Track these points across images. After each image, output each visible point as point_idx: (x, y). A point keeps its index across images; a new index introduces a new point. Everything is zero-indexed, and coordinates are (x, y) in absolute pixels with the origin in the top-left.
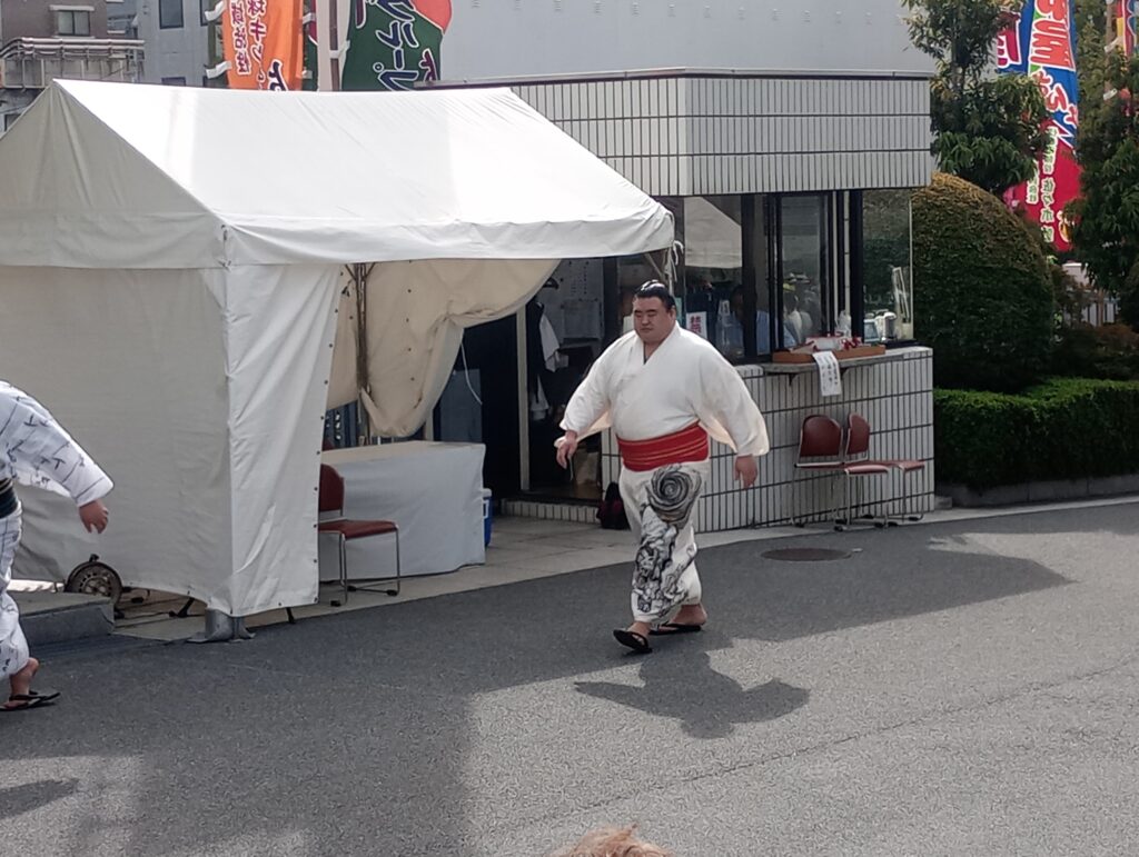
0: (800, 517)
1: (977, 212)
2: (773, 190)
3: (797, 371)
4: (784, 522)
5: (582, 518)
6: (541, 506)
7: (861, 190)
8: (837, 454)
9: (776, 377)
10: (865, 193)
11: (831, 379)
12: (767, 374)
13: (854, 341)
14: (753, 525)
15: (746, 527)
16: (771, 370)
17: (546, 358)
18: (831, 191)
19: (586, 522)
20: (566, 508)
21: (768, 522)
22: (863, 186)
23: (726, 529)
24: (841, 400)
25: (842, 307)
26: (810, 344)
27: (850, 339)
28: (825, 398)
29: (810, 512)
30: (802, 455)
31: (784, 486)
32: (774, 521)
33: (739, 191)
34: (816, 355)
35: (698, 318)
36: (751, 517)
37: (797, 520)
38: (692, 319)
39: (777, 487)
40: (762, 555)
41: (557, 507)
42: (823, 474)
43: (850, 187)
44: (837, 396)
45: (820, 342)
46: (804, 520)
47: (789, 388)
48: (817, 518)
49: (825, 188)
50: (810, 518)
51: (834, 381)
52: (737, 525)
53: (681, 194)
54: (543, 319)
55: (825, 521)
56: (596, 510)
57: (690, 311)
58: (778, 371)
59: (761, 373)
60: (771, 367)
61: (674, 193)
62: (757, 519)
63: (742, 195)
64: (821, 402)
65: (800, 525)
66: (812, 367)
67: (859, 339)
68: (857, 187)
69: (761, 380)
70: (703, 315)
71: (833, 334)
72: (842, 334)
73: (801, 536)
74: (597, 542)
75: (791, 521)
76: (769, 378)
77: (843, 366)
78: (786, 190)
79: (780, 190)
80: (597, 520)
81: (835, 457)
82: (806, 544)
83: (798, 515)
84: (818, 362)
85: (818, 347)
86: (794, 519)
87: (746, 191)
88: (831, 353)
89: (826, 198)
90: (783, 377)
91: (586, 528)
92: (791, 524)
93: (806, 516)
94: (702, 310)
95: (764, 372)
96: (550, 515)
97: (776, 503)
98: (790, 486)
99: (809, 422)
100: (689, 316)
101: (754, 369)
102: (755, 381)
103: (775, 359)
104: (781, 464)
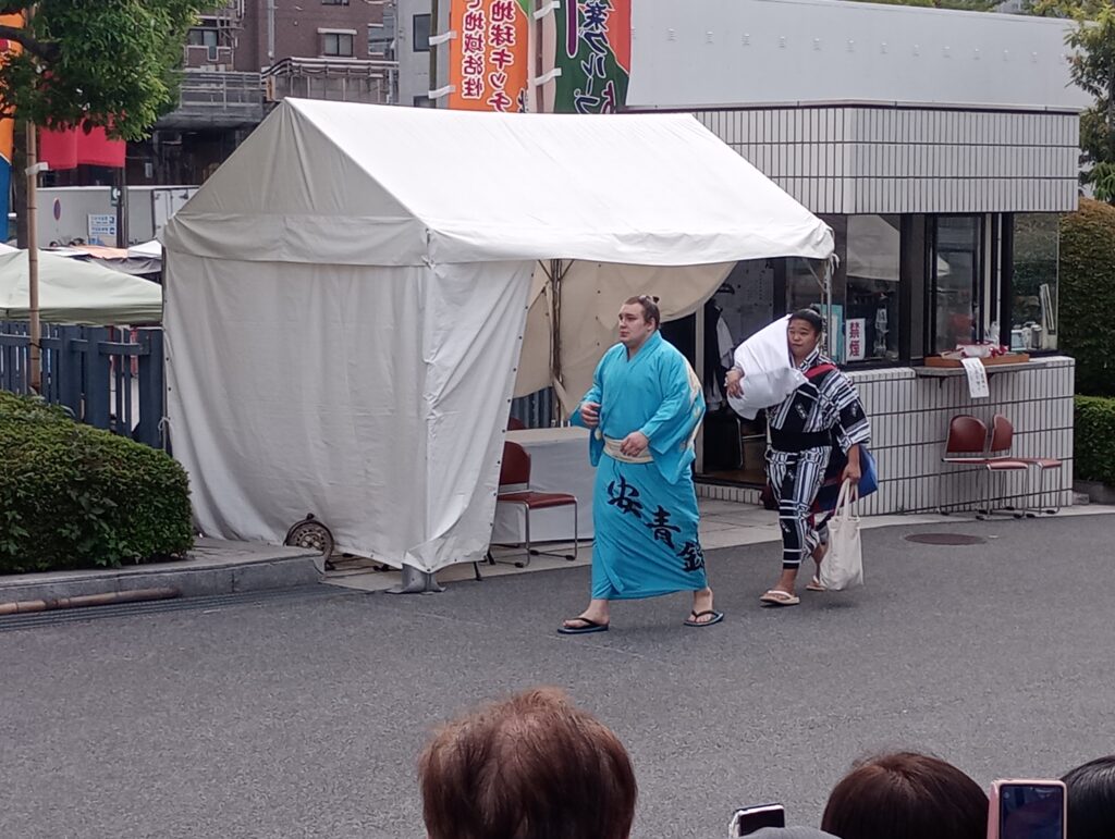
0: (946, 506)
2: (930, 211)
3: (946, 374)
4: (931, 510)
5: (748, 499)
6: (712, 487)
7: (1012, 213)
8: (982, 451)
9: (927, 380)
10: (1015, 215)
11: (978, 383)
12: (919, 376)
13: (1002, 349)
14: (902, 512)
15: (895, 513)
16: (923, 373)
17: (721, 356)
18: (984, 213)
19: (751, 503)
20: (734, 489)
21: (916, 510)
22: (1014, 209)
23: (878, 515)
24: (987, 402)
25: (993, 318)
26: (959, 350)
27: (997, 347)
28: (972, 399)
29: (956, 502)
30: (948, 451)
31: (931, 478)
32: (923, 509)
33: (898, 211)
34: (964, 361)
35: (857, 325)
36: (900, 505)
37: (943, 509)
38: (852, 325)
39: (925, 479)
40: (906, 539)
41: (727, 489)
42: (968, 468)
43: (1002, 210)
44: (984, 398)
45: (968, 349)
46: (949, 509)
47: (939, 390)
48: (961, 507)
49: (978, 210)
50: (955, 508)
51: (981, 384)
52: (887, 511)
53: (844, 212)
54: (720, 321)
55: (970, 510)
56: (761, 493)
57: (849, 318)
58: (929, 374)
59: (914, 376)
60: (923, 370)
61: (838, 211)
62: (906, 507)
63: (902, 214)
64: (969, 404)
65: (945, 514)
66: (961, 371)
67: (1006, 348)
68: (1008, 210)
69: (913, 381)
70: (861, 322)
71: (982, 341)
72: (990, 342)
73: (945, 523)
74: (759, 522)
75: (938, 510)
76: (921, 380)
77: (990, 371)
78: (942, 211)
79: (936, 210)
80: (762, 502)
81: (979, 454)
82: (947, 530)
83: (944, 504)
84: (966, 367)
85: (967, 353)
86: (941, 507)
87: (905, 211)
88: (978, 360)
89: (980, 219)
90: (933, 379)
91: (753, 508)
92: (938, 512)
93: (952, 505)
94: (861, 317)
95: (917, 375)
96: (719, 496)
97: (924, 492)
98: (937, 477)
99: (957, 421)
100: (848, 322)
101: (907, 371)
102: (908, 381)
103: (927, 363)
104: (930, 459)
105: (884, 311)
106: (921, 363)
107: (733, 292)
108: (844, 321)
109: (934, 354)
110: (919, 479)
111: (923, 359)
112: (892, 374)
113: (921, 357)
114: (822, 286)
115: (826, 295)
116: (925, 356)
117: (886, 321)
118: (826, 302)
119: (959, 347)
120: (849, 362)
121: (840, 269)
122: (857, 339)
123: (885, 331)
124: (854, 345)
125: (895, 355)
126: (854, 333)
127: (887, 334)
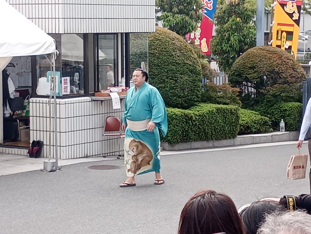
0: (105, 154)
1: (173, 42)
2: (95, 32)
3: (104, 99)
4: (99, 156)
5: (22, 154)
6: (7, 149)
8: (119, 130)
9: (96, 102)
10: (130, 34)
11: (116, 103)
12: (93, 100)
13: (126, 89)
14: (87, 157)
15: (84, 157)
16: (94, 99)
17: (10, 94)
18: (118, 33)
19: (24, 155)
20: (16, 149)
21: (92, 156)
22: (129, 32)
23: (77, 158)
24: (120, 111)
25: (122, 76)
26: (109, 89)
27: (124, 88)
28: (115, 110)
29: (109, 152)
30: (105, 131)
31: (99, 142)
32: (95, 155)
33: (82, 32)
34: (111, 94)
35: (67, 79)
36: (86, 154)
37: (104, 155)
38: (64, 79)
39: (96, 143)
40: (88, 168)
41: (13, 149)
42: (113, 138)
43: (125, 32)
44: (119, 109)
45: (113, 89)
46: (106, 155)
47: (101, 106)
48: (114, 154)
49: (115, 32)
50: (109, 154)
51: (118, 103)
53: (60, 33)
54: (9, 79)
56: (28, 150)
57: (63, 77)
58: (97, 99)
59: (90, 100)
60: (94, 98)
61: (57, 32)
62: (89, 155)
64: (113, 111)
65: (104, 157)
66: (110, 98)
67: (128, 88)
68: (127, 32)
69: (90, 102)
70: (68, 78)
71: (118, 86)
72: (122, 86)
73: (104, 161)
74: (27, 163)
75: (102, 155)
76: (93, 102)
77: (121, 98)
78: (100, 32)
79: (98, 32)
80: (28, 155)
81: (118, 132)
82: (105, 163)
83: (104, 153)
84: (112, 97)
85: (112, 91)
86: (102, 154)
87: (85, 32)
88: (116, 93)
89: (116, 35)
90: (98, 102)
91: (24, 157)
92: (101, 156)
93: (107, 153)
94: (68, 76)
95: (92, 100)
96: (10, 153)
97: (96, 148)
98: (101, 142)
99: (108, 118)
100: (63, 78)
101: (88, 98)
102: (88, 103)
103: (95, 95)
104: (98, 134)
105: (78, 74)
106: (93, 95)
107: (14, 66)
108: (61, 78)
109: (98, 91)
110: (94, 143)
111: (94, 94)
112: (82, 100)
113: (93, 93)
114: (51, 64)
115: (53, 68)
116: (95, 92)
117: (78, 78)
118: (53, 70)
119: (108, 88)
120: (63, 95)
121: (59, 56)
122: (66, 85)
123: (78, 82)
124: (66, 88)
125: (82, 92)
126: (66, 83)
127: (79, 83)
